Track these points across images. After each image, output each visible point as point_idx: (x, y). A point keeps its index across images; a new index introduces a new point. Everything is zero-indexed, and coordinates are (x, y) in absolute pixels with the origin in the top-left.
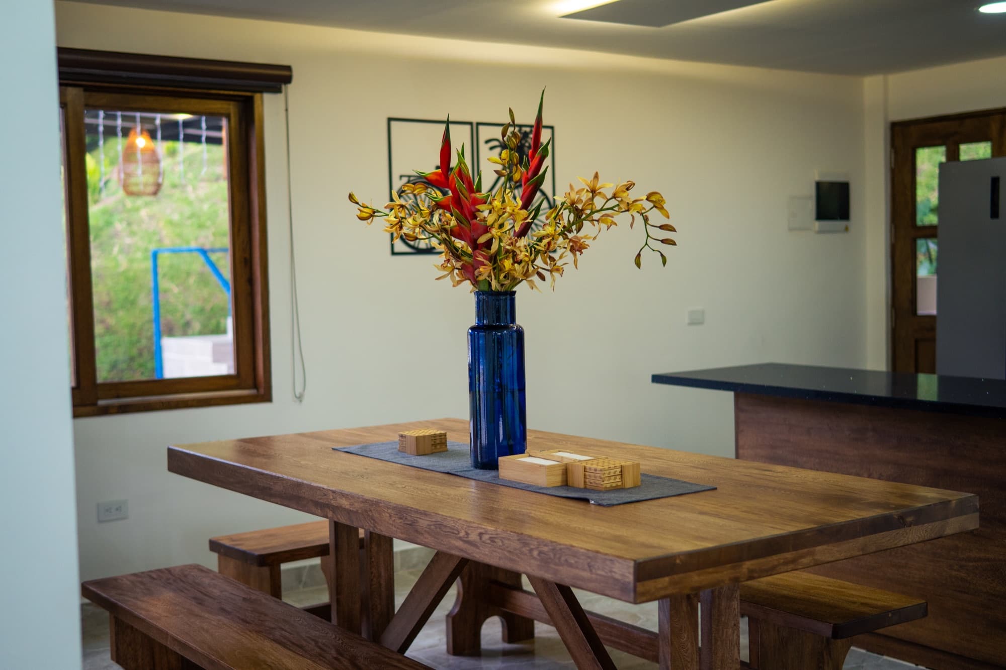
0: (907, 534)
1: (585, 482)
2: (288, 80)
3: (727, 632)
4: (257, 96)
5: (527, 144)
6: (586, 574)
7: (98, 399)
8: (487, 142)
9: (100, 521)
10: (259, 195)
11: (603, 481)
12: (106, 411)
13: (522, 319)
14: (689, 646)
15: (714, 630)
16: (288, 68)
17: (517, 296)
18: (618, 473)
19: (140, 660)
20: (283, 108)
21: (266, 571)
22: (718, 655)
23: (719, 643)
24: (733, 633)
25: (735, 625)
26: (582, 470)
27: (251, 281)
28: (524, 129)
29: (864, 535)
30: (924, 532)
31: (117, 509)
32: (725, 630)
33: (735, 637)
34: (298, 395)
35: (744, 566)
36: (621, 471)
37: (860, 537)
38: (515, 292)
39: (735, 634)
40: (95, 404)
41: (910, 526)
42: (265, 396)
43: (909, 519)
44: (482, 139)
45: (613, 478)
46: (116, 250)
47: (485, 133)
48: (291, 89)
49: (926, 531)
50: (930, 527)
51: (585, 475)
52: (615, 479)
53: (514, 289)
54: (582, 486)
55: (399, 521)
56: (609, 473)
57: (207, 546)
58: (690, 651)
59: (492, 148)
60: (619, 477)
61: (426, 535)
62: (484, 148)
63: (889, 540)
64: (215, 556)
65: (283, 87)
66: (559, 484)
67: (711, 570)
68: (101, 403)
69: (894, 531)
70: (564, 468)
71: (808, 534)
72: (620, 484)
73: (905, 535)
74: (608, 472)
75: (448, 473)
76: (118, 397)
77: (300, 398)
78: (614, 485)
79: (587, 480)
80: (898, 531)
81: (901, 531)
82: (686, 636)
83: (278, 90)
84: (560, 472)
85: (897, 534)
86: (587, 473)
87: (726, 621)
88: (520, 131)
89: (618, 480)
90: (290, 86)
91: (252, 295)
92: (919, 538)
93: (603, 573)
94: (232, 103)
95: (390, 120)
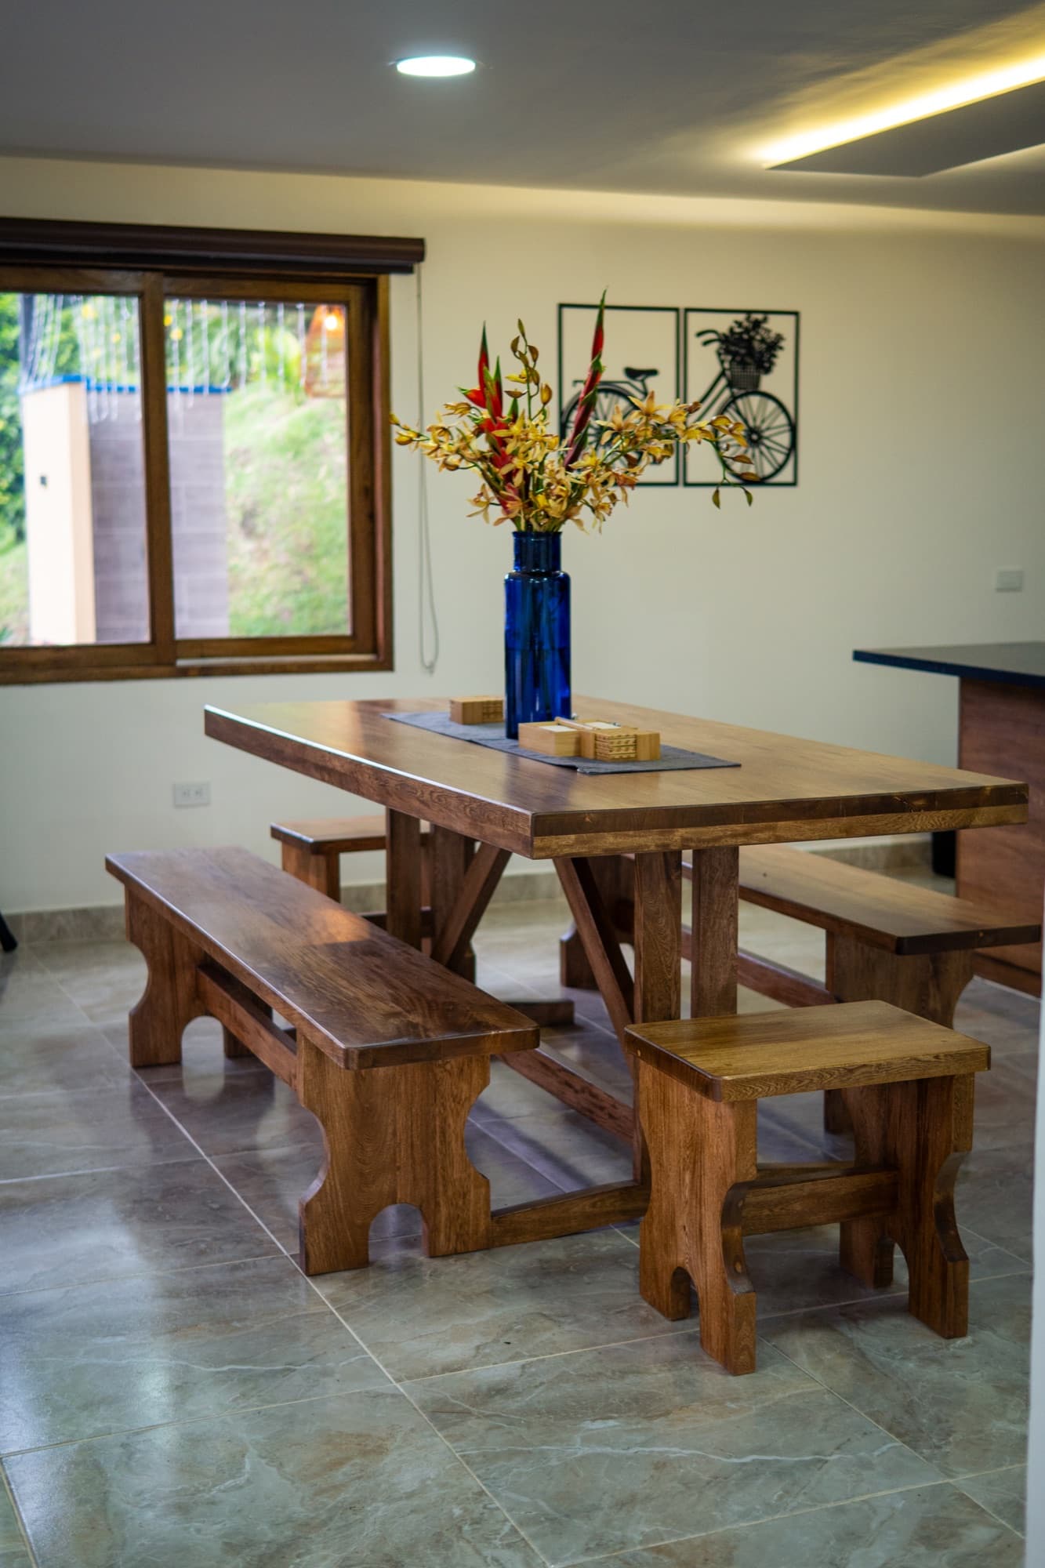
0: (913, 820)
1: (595, 753)
2: (420, 256)
3: (720, 923)
4: (382, 278)
5: (758, 337)
6: (500, 830)
7: (177, 657)
8: (700, 334)
9: (178, 806)
10: (382, 406)
11: (611, 751)
12: (185, 673)
13: (568, 565)
14: (668, 932)
15: (702, 918)
16: (420, 242)
17: (563, 537)
18: (631, 743)
19: (156, 941)
20: (415, 294)
21: (322, 860)
22: (707, 947)
23: (709, 934)
24: (729, 925)
25: (731, 916)
26: (592, 738)
27: (372, 517)
28: (755, 316)
29: (848, 815)
30: (940, 819)
31: (197, 793)
32: (717, 920)
33: (732, 930)
34: (427, 664)
35: (676, 834)
36: (635, 742)
37: (843, 816)
38: (560, 533)
39: (731, 927)
40: (173, 664)
41: (920, 811)
42: (384, 661)
43: (920, 803)
44: (692, 331)
45: (624, 748)
46: (323, 471)
47: (696, 322)
48: (426, 268)
49: (943, 819)
50: (950, 815)
51: (595, 744)
52: (627, 750)
53: (560, 530)
54: (591, 756)
55: (376, 782)
56: (619, 743)
57: (268, 832)
58: (669, 938)
59: (706, 343)
60: (632, 748)
61: (395, 797)
62: (694, 343)
63: (886, 824)
64: (277, 845)
65: (416, 267)
66: (571, 754)
67: (631, 833)
68: (181, 663)
69: (895, 814)
70: (577, 736)
71: (767, 807)
72: (633, 756)
73: (911, 820)
74: (617, 741)
75: (471, 741)
76: (203, 656)
77: (431, 668)
78: (624, 756)
79: (598, 750)
80: (900, 815)
81: (906, 815)
82: (664, 921)
83: (407, 270)
84: (574, 740)
85: (899, 818)
86: (598, 742)
87: (719, 910)
88: (748, 319)
89: (631, 750)
90: (423, 264)
91: (372, 534)
92: (933, 826)
93: (511, 828)
94: (353, 288)
95: (562, 306)
